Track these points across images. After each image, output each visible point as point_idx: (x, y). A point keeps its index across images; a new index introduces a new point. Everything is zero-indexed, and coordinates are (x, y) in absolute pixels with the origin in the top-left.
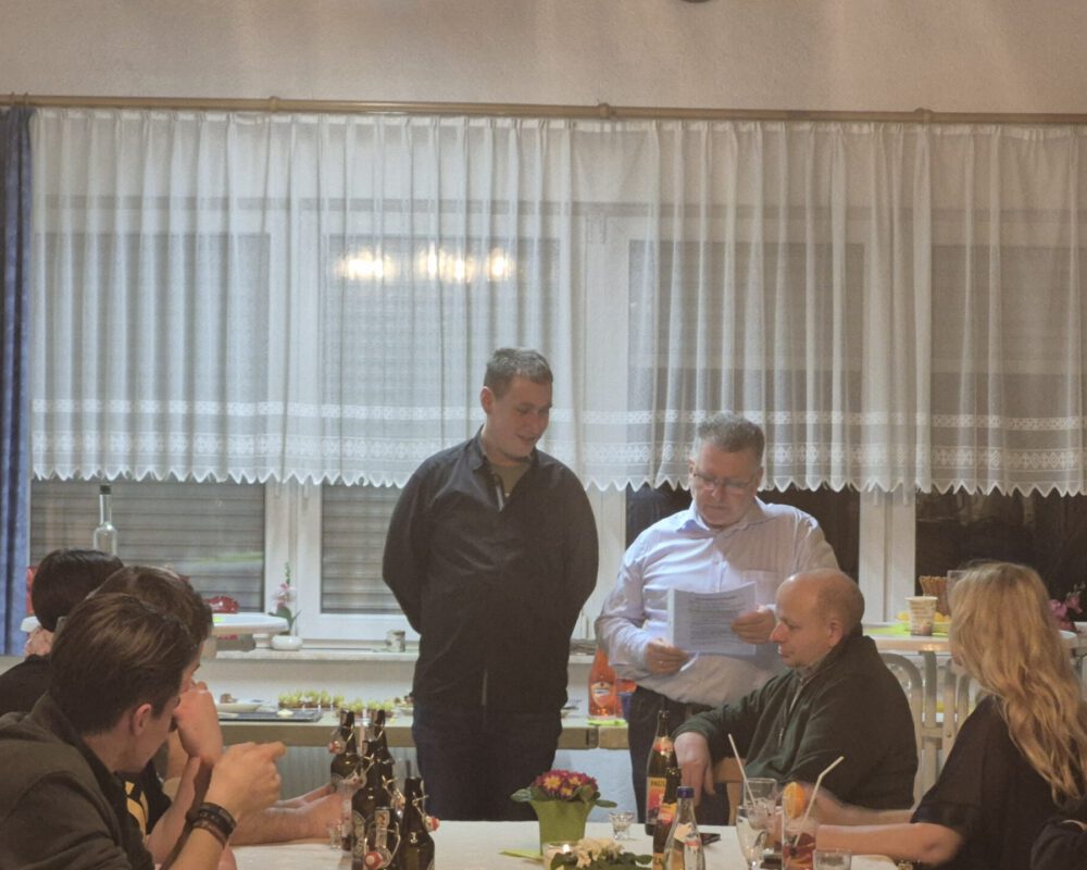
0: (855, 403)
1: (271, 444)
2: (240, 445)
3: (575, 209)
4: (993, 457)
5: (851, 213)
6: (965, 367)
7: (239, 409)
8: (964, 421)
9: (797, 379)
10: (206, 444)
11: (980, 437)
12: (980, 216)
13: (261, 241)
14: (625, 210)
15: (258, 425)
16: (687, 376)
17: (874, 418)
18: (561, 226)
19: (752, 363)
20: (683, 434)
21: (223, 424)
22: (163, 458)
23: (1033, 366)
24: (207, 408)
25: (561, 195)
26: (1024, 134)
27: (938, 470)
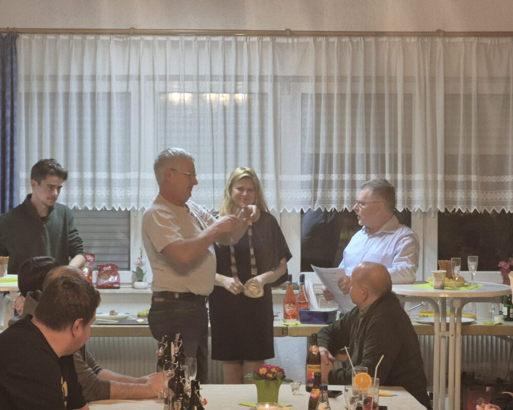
0: (408, 169)
1: (133, 192)
2: (118, 193)
3: (275, 79)
4: (474, 195)
5: (407, 80)
6: (461, 151)
7: (117, 176)
8: (460, 178)
9: (381, 158)
10: (102, 192)
11: (467, 185)
12: (467, 80)
13: (127, 95)
14: (299, 79)
15: (126, 183)
16: (329, 157)
17: (417, 177)
18: (268, 87)
19: (360, 150)
20: (328, 185)
21: (109, 183)
22: (82, 199)
23: (493, 151)
24: (102, 175)
25: (268, 72)
26: (488, 41)
27: (448, 201)
